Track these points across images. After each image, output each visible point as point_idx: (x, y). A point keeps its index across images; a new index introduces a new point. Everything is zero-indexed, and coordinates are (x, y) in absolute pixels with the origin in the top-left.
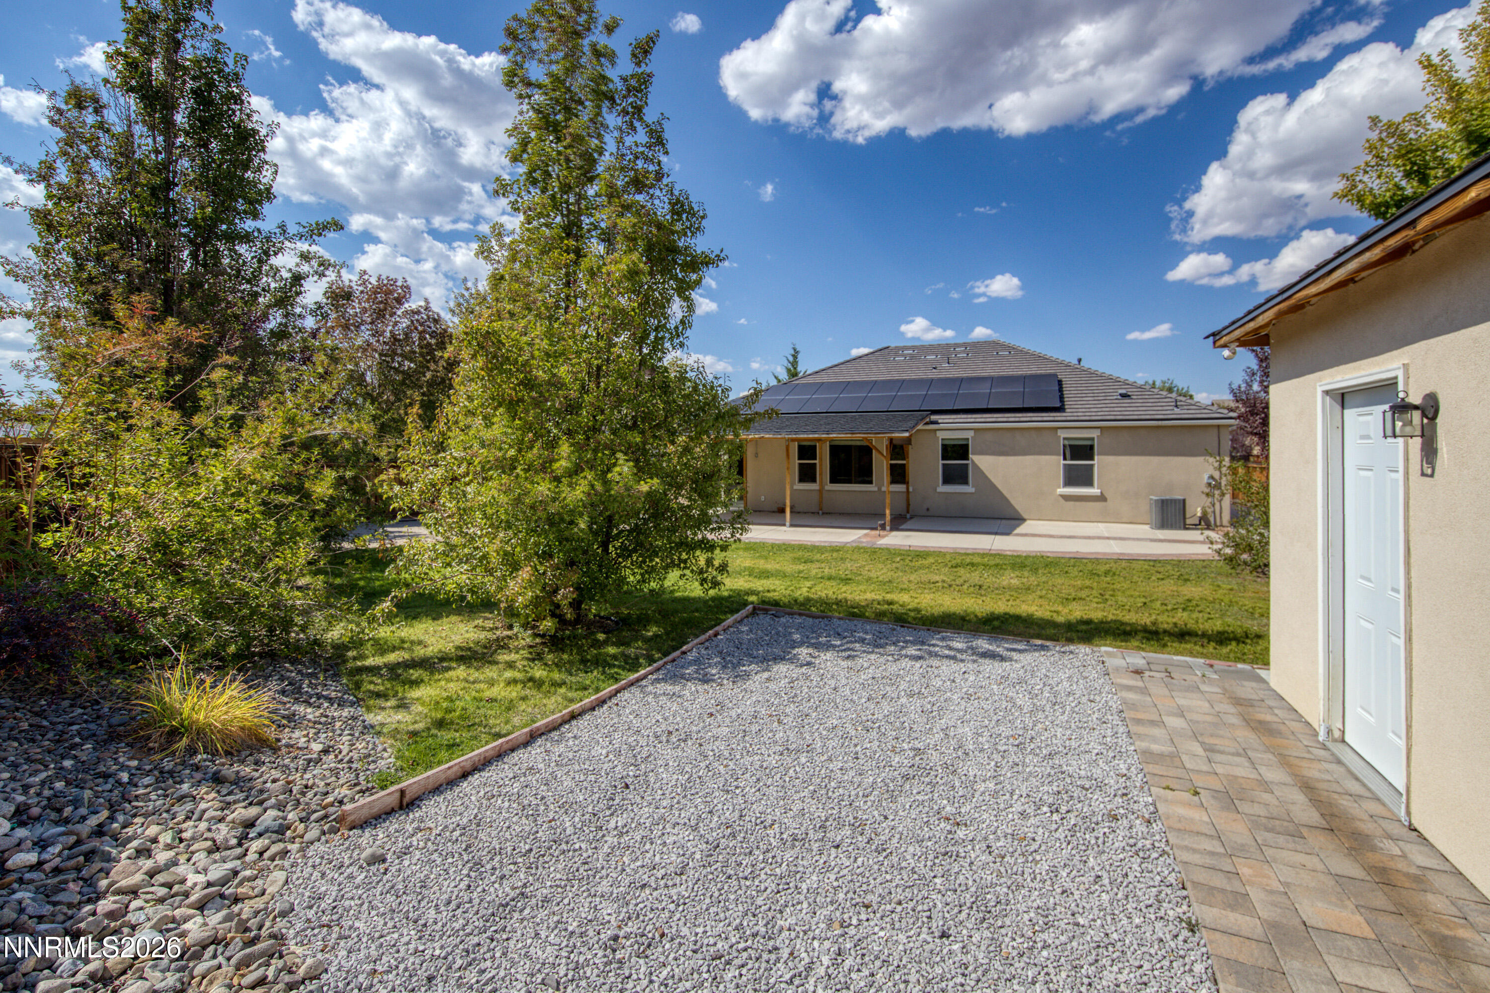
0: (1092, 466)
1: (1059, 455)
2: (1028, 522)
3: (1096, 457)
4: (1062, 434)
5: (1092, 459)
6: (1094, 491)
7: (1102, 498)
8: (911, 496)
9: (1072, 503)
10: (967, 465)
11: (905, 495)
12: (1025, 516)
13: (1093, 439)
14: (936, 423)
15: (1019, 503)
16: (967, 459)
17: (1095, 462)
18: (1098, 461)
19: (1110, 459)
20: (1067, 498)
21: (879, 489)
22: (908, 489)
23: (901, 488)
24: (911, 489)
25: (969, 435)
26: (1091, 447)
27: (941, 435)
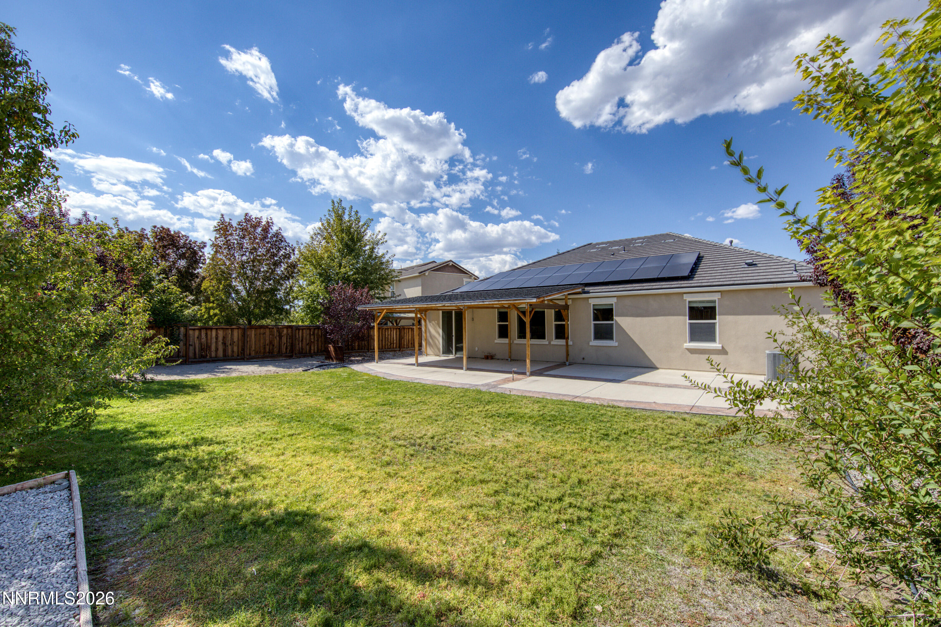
0: (714, 324)
1: (685, 315)
2: (660, 371)
3: (717, 317)
4: (688, 298)
5: (715, 319)
6: (716, 345)
7: (723, 351)
8: (570, 348)
9: (696, 356)
10: (612, 324)
11: (564, 348)
12: (658, 366)
13: (714, 302)
14: (588, 292)
15: (652, 355)
16: (612, 320)
17: (716, 321)
18: (719, 320)
19: (730, 318)
20: (692, 351)
21: (550, 343)
22: (567, 343)
23: (562, 342)
24: (570, 343)
25: (613, 301)
26: (713, 309)
27: (592, 302)
